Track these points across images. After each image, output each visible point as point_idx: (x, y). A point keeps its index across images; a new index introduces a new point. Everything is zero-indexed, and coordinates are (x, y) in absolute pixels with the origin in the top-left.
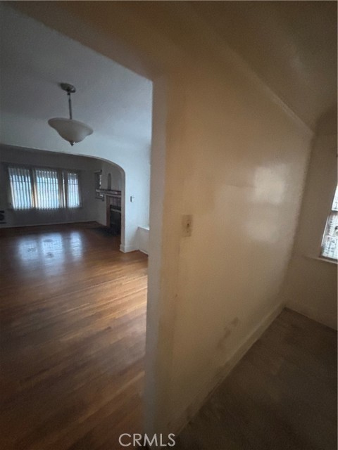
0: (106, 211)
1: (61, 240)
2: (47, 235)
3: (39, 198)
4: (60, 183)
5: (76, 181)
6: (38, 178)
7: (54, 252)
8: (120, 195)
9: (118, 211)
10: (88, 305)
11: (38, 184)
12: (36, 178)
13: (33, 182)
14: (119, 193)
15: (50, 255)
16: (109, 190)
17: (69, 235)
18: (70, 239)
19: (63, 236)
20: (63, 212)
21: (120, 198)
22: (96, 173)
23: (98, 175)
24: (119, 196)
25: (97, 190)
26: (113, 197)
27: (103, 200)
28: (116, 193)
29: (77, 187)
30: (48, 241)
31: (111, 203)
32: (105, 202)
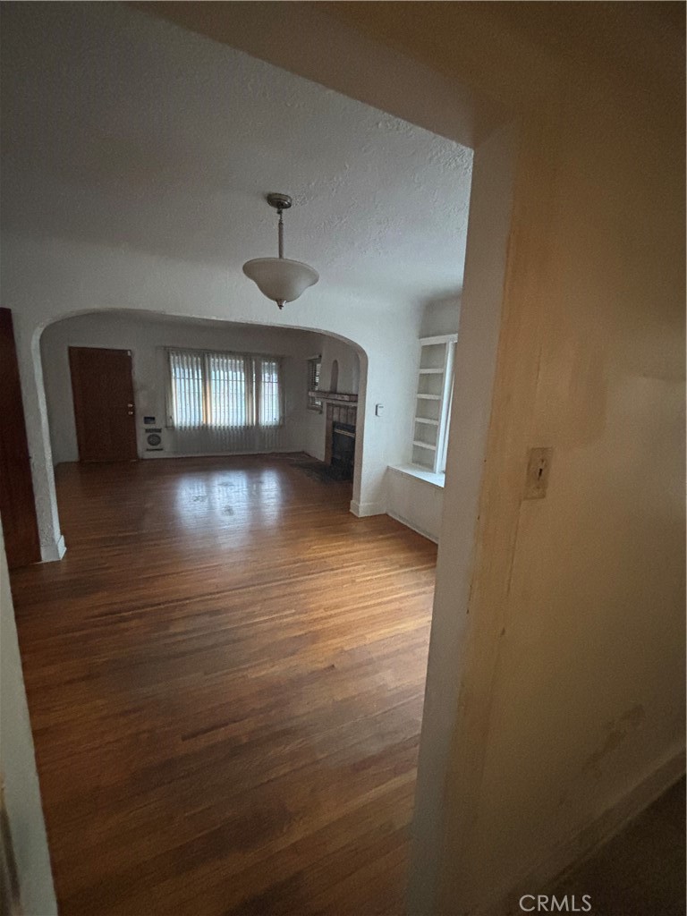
0: (324, 434)
1: (245, 484)
2: (224, 475)
3: (214, 408)
4: (249, 381)
5: (275, 376)
6: (213, 373)
7: (235, 505)
8: (356, 401)
9: (349, 434)
10: (294, 614)
11: (213, 382)
12: (210, 373)
13: (206, 378)
14: (354, 398)
15: (229, 511)
16: (334, 392)
17: (259, 476)
18: (261, 482)
19: (250, 477)
20: (250, 432)
21: (355, 408)
22: (310, 361)
23: (313, 363)
24: (353, 405)
25: (310, 394)
26: (340, 406)
27: (321, 412)
28: (346, 398)
29: (275, 386)
30: (226, 485)
31: (336, 417)
32: (325, 415)
